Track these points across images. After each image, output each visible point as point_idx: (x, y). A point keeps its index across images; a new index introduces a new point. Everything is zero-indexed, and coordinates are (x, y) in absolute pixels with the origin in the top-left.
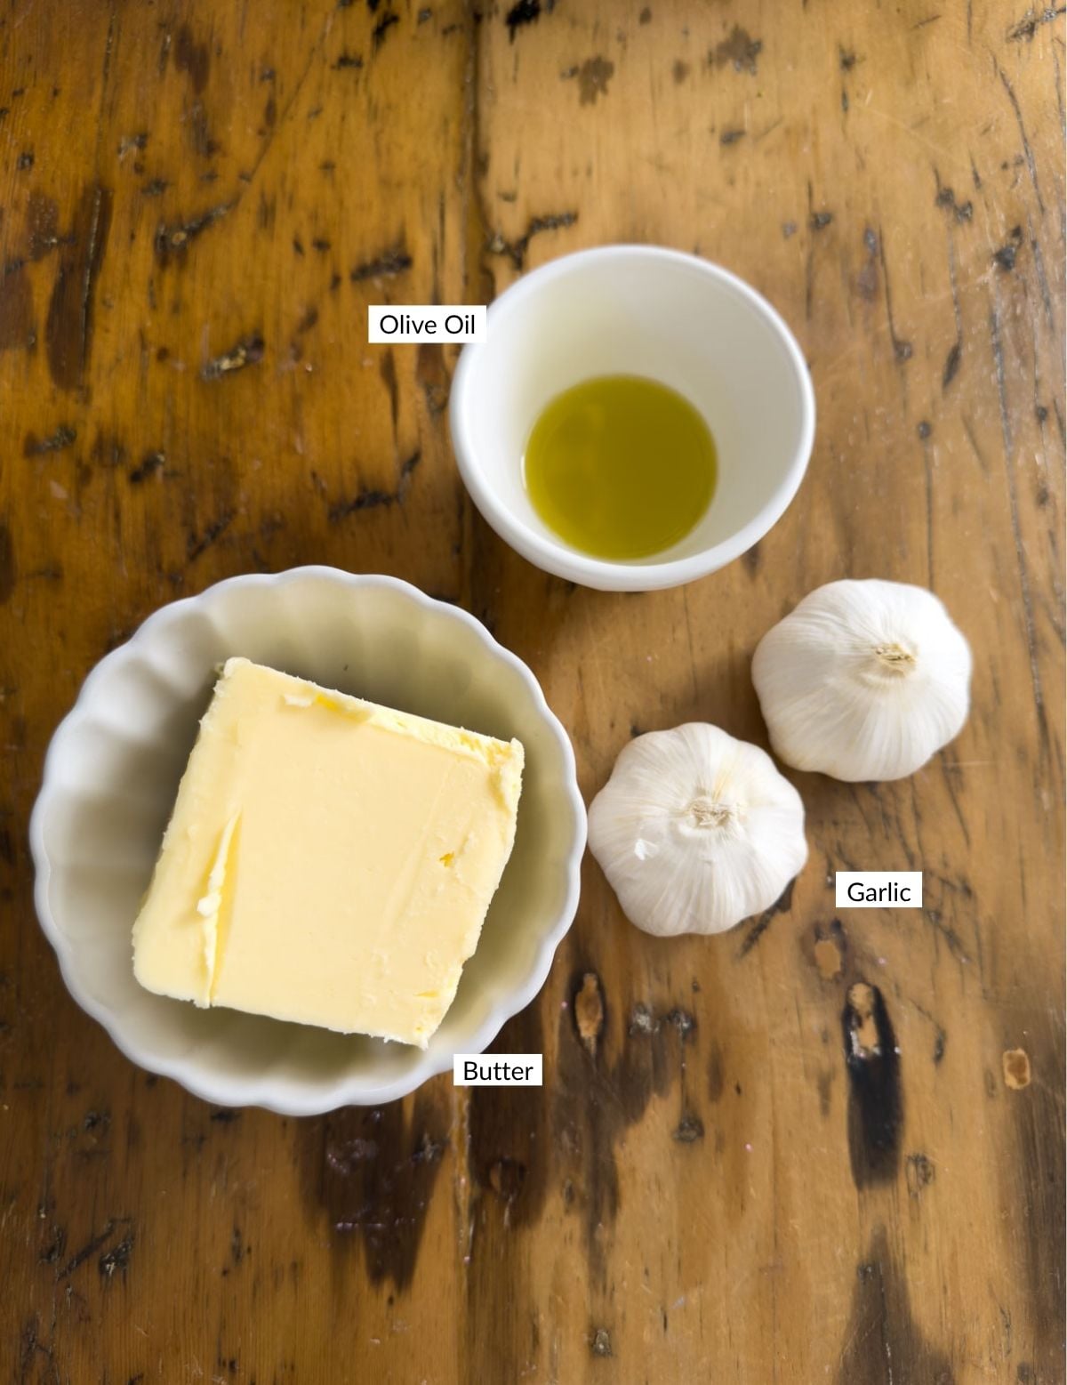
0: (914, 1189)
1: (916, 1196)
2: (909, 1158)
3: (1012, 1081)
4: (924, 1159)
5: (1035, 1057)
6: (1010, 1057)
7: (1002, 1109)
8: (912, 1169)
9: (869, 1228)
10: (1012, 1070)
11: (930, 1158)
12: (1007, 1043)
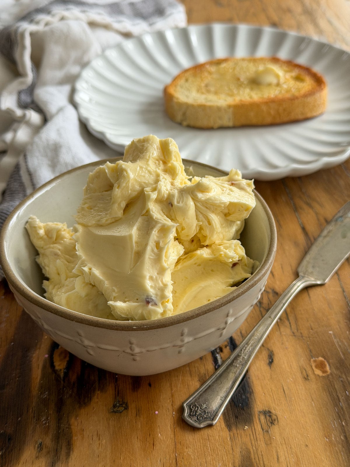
0: (265, 427)
1: (267, 431)
2: (260, 412)
3: (318, 372)
4: (270, 412)
5: (330, 361)
6: (315, 361)
7: (314, 386)
8: (262, 418)
9: (238, 450)
10: (316, 367)
11: (273, 411)
12: (311, 355)
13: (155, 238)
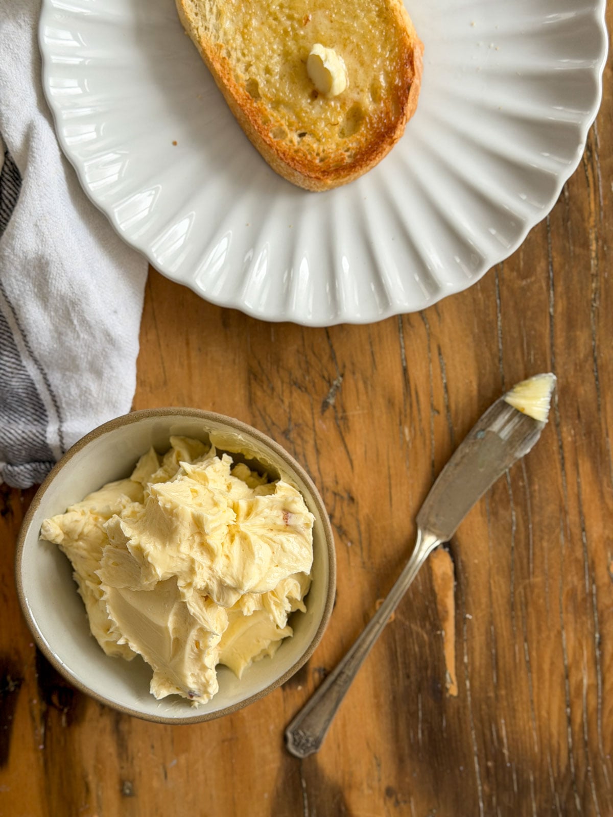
8: (317, 675)
13: (195, 638)
